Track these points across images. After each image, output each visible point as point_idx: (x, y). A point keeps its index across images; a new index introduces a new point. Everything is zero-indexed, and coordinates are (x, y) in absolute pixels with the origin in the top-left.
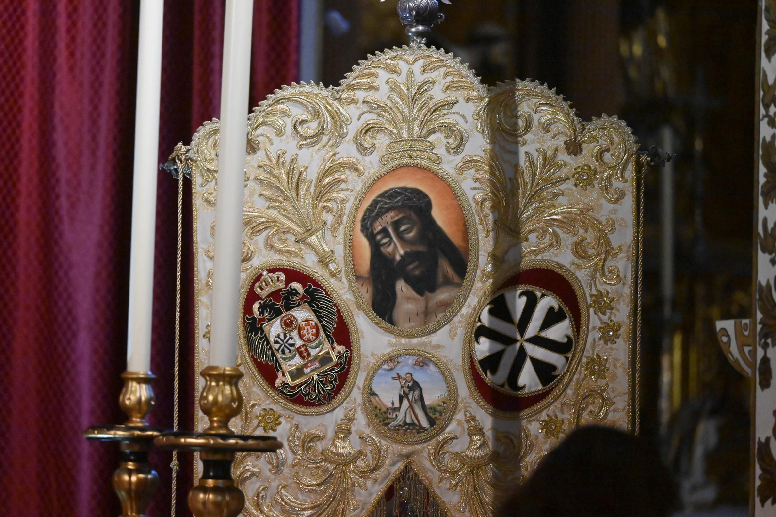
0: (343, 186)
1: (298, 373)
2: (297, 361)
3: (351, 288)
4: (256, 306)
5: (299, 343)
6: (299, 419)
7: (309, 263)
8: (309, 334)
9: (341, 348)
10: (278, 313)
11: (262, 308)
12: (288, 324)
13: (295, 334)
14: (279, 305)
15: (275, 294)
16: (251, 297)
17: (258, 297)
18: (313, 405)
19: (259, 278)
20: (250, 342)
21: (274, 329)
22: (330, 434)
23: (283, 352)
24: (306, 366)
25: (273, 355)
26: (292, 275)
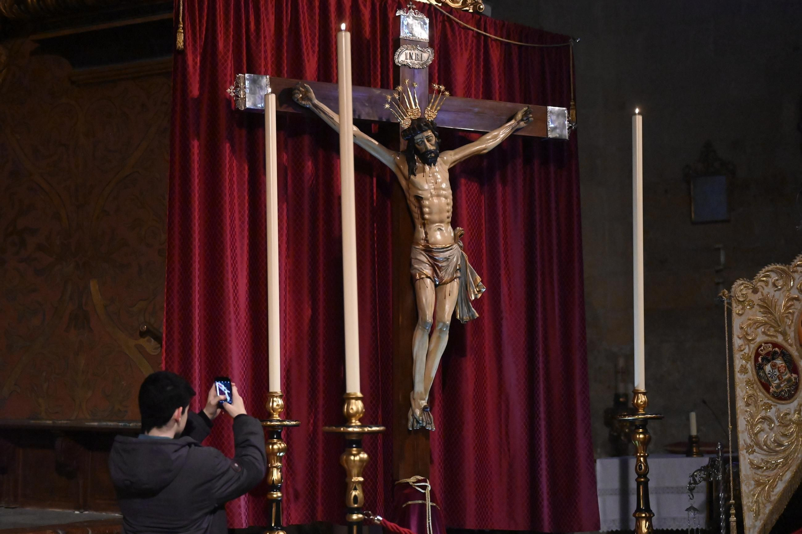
0: (793, 307)
1: (778, 386)
2: (777, 381)
3: (797, 350)
4: (760, 359)
5: (778, 374)
6: (779, 406)
7: (780, 339)
8: (782, 370)
9: (794, 375)
10: (769, 361)
11: (763, 359)
12: (774, 366)
13: (776, 370)
14: (770, 358)
15: (768, 354)
16: (757, 355)
17: (760, 355)
18: (785, 399)
19: (761, 346)
20: (758, 374)
21: (768, 368)
22: (792, 412)
23: (772, 378)
24: (781, 383)
25: (768, 379)
26: (775, 345)
